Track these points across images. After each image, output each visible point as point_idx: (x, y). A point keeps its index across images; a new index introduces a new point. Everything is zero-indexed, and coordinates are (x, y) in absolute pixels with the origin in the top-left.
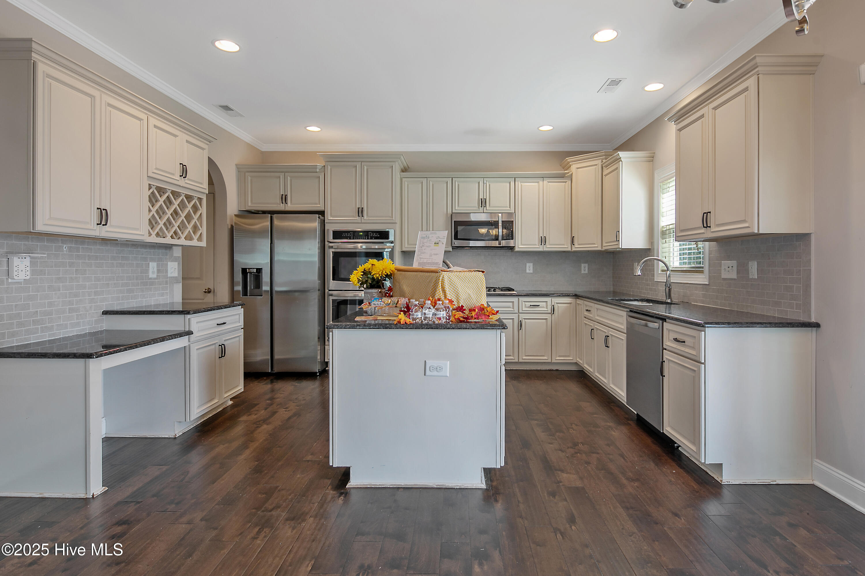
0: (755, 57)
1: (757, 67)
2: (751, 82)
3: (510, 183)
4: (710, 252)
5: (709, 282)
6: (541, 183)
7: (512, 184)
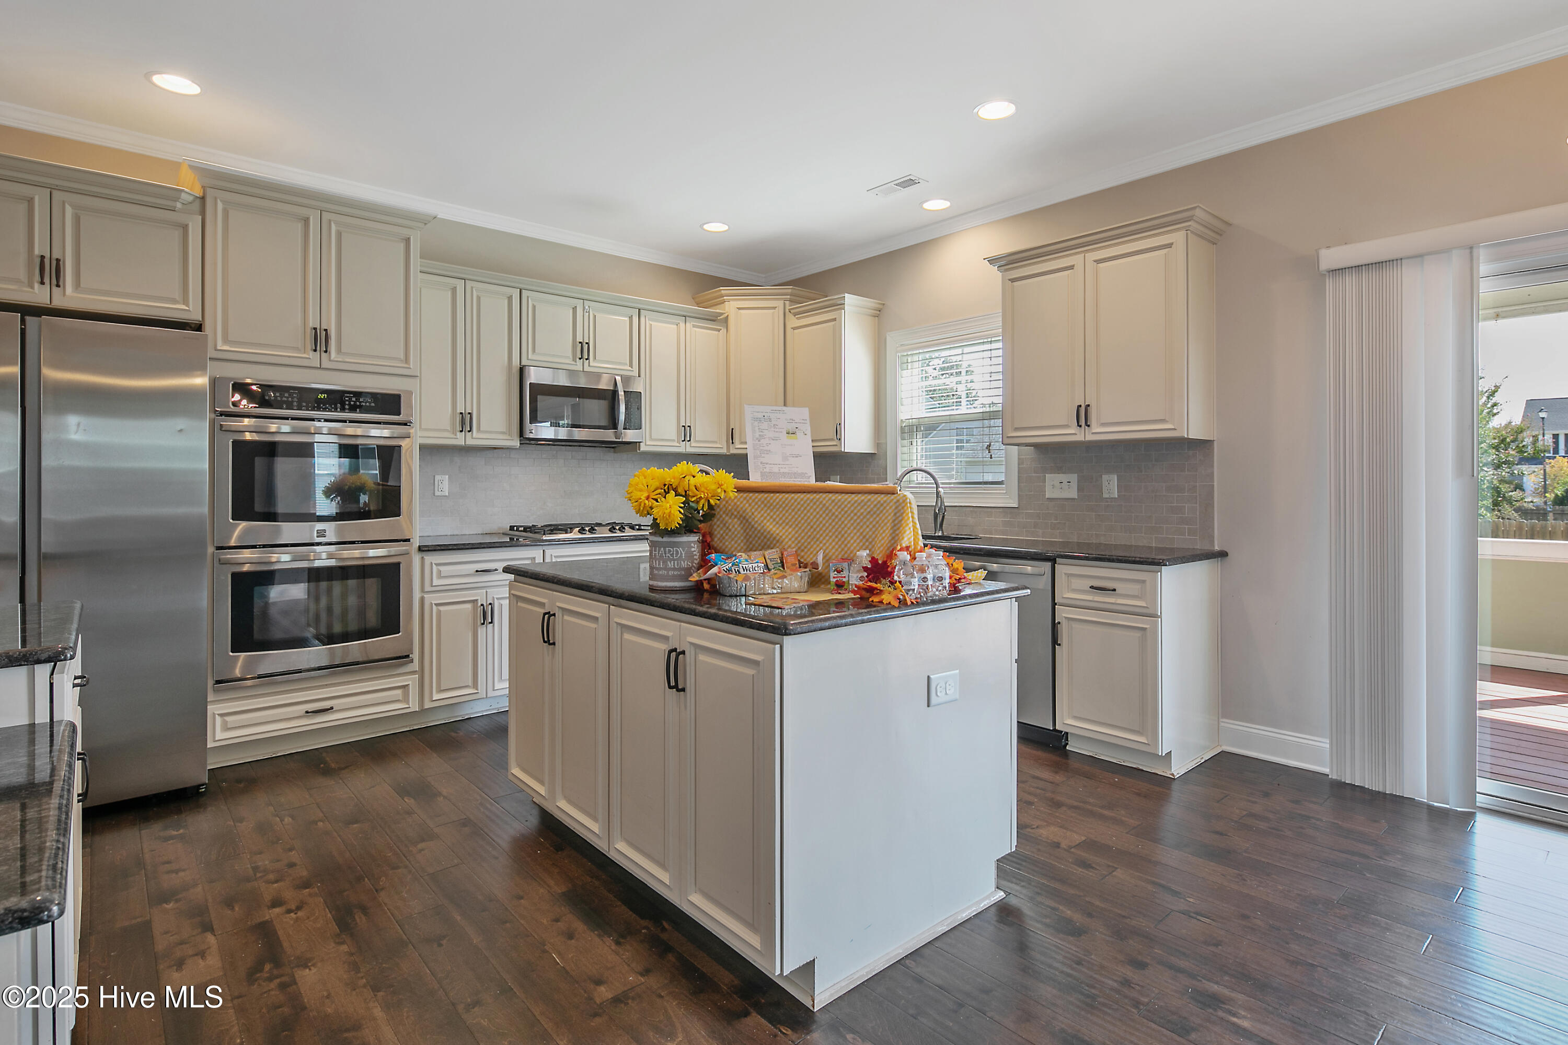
0: (1194, 208)
1: (1190, 220)
2: (1178, 237)
3: (631, 318)
4: (1021, 461)
5: (1019, 505)
6: (682, 325)
7: (635, 319)
